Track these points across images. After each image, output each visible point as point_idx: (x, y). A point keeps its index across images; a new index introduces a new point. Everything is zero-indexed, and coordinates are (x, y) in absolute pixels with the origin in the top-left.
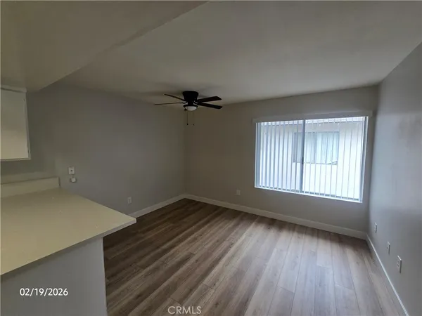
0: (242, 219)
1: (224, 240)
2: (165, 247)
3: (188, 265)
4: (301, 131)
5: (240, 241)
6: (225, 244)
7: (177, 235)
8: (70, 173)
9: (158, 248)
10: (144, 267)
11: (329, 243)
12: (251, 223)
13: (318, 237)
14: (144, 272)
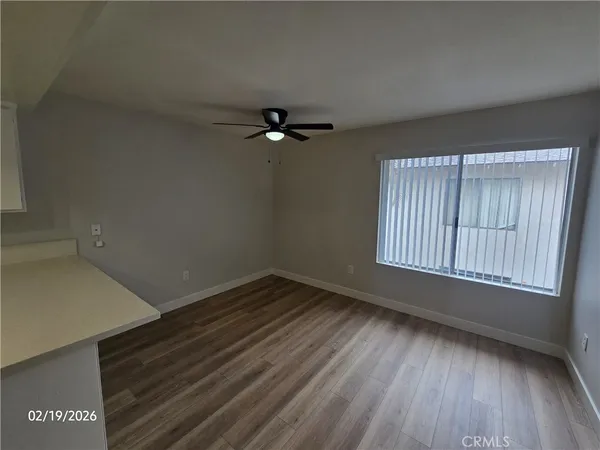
0: (354, 312)
1: (322, 345)
2: (229, 349)
3: (259, 382)
4: (455, 177)
5: (346, 348)
6: (322, 352)
7: (252, 331)
8: (94, 233)
9: (218, 350)
10: (191, 381)
11: (496, 360)
12: (368, 318)
13: (478, 348)
14: (190, 390)
